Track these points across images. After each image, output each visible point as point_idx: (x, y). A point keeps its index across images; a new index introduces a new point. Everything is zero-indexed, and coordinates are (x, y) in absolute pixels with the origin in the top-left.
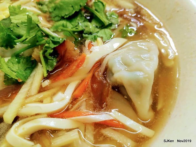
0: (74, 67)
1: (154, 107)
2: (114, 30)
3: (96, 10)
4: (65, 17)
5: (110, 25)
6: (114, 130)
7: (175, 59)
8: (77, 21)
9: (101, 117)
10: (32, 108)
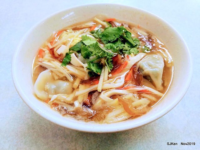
0: (123, 68)
1: (163, 85)
2: (138, 48)
3: (127, 37)
4: (111, 41)
5: (136, 46)
6: (146, 93)
7: (171, 63)
8: (118, 44)
9: (139, 88)
10: (107, 86)
